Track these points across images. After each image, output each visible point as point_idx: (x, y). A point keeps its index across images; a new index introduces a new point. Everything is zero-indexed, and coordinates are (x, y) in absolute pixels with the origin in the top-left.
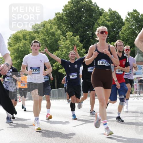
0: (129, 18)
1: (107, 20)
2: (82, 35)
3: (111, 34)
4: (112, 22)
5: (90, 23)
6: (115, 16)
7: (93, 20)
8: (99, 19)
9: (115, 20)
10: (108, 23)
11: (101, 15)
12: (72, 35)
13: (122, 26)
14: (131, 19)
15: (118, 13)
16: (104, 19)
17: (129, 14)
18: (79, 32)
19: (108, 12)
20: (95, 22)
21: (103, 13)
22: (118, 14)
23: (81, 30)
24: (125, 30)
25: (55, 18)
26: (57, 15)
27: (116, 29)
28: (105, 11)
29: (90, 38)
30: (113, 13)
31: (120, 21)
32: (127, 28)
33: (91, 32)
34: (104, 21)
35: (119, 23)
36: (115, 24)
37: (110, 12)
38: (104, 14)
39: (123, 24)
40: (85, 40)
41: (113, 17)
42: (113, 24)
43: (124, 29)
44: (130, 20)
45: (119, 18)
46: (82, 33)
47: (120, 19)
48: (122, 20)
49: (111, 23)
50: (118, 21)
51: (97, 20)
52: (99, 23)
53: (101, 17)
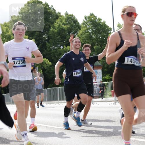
0: (86, 21)
1: (63, 24)
2: (37, 39)
3: (67, 37)
4: (69, 26)
5: (47, 27)
6: (72, 19)
7: (50, 24)
8: (56, 22)
9: (71, 24)
10: (65, 27)
11: (57, 18)
12: (27, 38)
13: (78, 30)
14: (88, 22)
15: (74, 16)
16: (60, 23)
17: (85, 18)
18: (35, 36)
19: (65, 15)
20: (51, 26)
21: (59, 16)
22: (75, 18)
23: (37, 34)
24: (82, 34)
25: (11, 21)
26: (12, 18)
27: (72, 33)
28: (61, 15)
29: (46, 41)
30: (69, 16)
31: (76, 25)
32: (84, 32)
33: (47, 36)
34: (61, 24)
35: (76, 27)
36: (71, 28)
37: (67, 15)
38: (61, 17)
39: (79, 27)
40: (41, 43)
41: (70, 21)
42: (69, 28)
43: (80, 33)
44: (86, 23)
45: (75, 21)
46: (38, 36)
47: (77, 23)
48: (79, 23)
49: (67, 27)
50: (75, 24)
51: (53, 24)
52: (55, 27)
53: (57, 21)
